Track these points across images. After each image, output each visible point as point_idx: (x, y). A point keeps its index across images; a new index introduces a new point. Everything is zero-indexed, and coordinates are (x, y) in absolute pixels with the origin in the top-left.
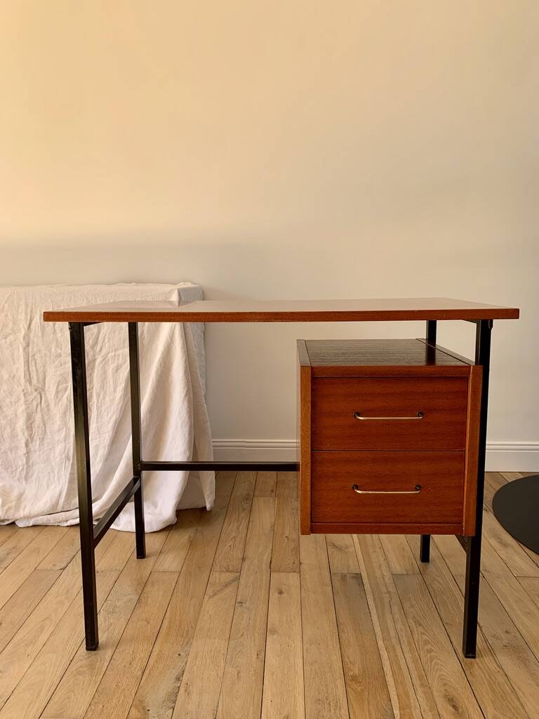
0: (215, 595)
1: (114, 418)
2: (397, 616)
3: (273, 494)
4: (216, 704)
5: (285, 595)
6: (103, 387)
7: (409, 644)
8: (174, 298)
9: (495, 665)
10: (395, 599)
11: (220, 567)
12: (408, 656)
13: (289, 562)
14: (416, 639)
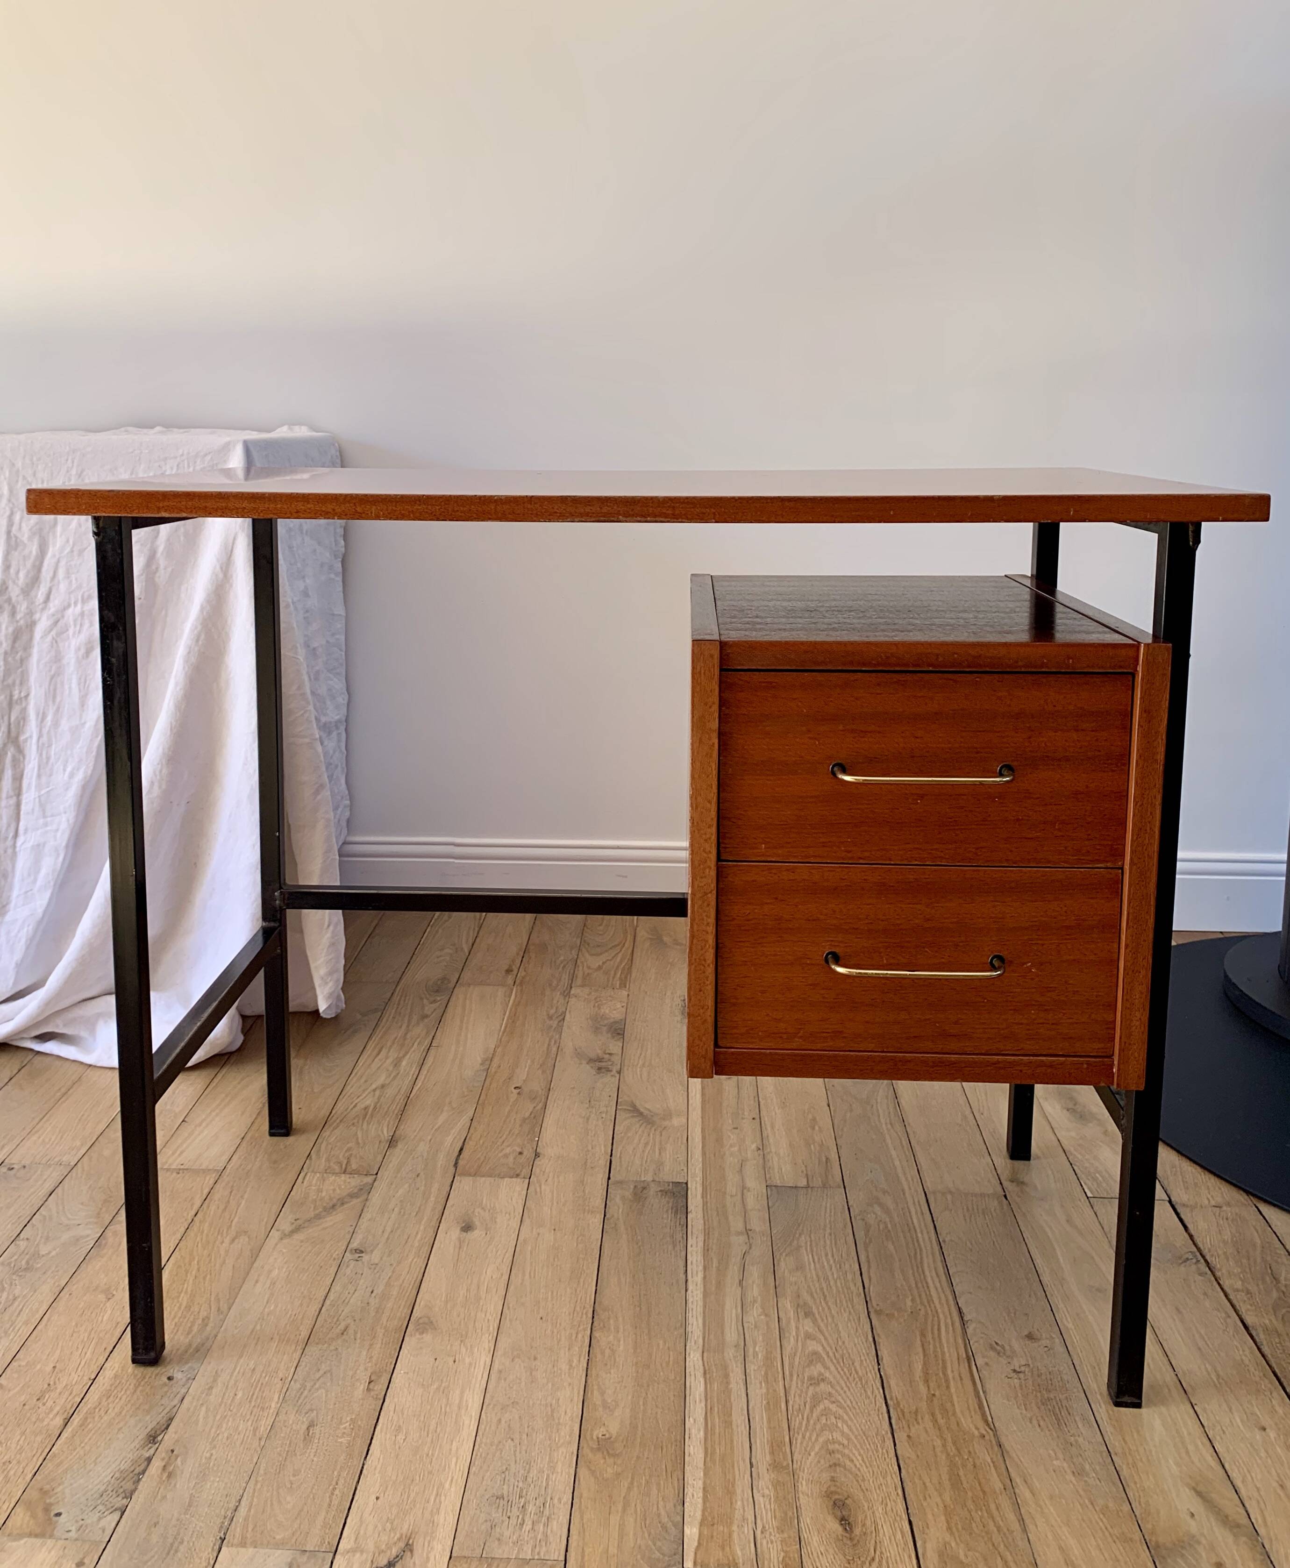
0: (297, 1230)
1: (80, 776)
2: (754, 1292)
3: (510, 980)
4: (232, 1506)
5: (476, 1234)
6: (53, 693)
7: (768, 1358)
8: (236, 461)
9: (978, 1418)
10: (761, 1249)
11: (328, 1160)
12: (757, 1391)
13: (508, 1150)
14: (787, 1351)
